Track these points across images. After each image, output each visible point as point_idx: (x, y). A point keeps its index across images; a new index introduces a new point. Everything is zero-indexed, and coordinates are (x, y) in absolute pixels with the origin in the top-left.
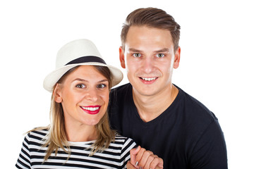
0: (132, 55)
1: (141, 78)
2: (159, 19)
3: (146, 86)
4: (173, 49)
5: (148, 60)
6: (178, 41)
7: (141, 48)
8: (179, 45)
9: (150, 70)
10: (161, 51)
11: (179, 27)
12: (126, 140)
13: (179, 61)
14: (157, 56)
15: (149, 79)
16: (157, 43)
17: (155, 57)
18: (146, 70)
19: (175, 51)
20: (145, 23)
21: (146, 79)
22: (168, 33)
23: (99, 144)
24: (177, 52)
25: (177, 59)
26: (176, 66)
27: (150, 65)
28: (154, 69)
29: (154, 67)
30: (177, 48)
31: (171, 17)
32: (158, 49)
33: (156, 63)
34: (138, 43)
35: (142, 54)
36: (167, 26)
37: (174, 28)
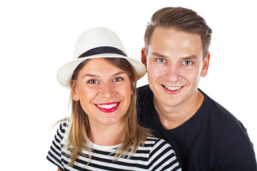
0: (156, 60)
1: (163, 86)
2: (188, 21)
3: (169, 96)
4: (202, 56)
5: (173, 68)
6: (208, 46)
7: (166, 54)
8: (209, 51)
9: (175, 79)
10: (189, 58)
11: (210, 31)
12: (157, 141)
13: (207, 69)
14: (184, 63)
15: (173, 89)
16: (185, 49)
17: (181, 65)
18: (171, 79)
19: (204, 58)
20: (173, 25)
21: (169, 88)
22: (198, 38)
23: (124, 148)
24: (206, 59)
25: (206, 66)
26: (204, 74)
27: (176, 73)
28: (180, 78)
29: (179, 76)
30: (206, 55)
31: (202, 19)
32: (186, 55)
33: (182, 70)
34: (164, 47)
35: (166, 60)
36: (198, 30)
37: (205, 32)
